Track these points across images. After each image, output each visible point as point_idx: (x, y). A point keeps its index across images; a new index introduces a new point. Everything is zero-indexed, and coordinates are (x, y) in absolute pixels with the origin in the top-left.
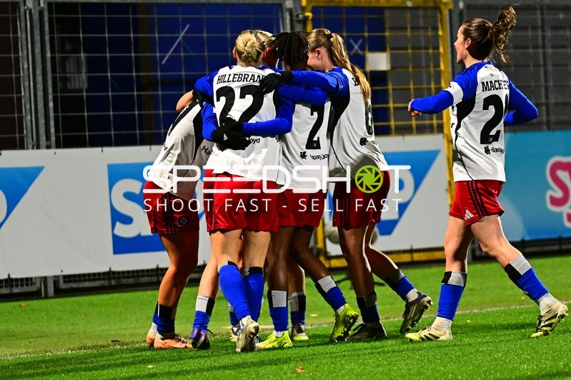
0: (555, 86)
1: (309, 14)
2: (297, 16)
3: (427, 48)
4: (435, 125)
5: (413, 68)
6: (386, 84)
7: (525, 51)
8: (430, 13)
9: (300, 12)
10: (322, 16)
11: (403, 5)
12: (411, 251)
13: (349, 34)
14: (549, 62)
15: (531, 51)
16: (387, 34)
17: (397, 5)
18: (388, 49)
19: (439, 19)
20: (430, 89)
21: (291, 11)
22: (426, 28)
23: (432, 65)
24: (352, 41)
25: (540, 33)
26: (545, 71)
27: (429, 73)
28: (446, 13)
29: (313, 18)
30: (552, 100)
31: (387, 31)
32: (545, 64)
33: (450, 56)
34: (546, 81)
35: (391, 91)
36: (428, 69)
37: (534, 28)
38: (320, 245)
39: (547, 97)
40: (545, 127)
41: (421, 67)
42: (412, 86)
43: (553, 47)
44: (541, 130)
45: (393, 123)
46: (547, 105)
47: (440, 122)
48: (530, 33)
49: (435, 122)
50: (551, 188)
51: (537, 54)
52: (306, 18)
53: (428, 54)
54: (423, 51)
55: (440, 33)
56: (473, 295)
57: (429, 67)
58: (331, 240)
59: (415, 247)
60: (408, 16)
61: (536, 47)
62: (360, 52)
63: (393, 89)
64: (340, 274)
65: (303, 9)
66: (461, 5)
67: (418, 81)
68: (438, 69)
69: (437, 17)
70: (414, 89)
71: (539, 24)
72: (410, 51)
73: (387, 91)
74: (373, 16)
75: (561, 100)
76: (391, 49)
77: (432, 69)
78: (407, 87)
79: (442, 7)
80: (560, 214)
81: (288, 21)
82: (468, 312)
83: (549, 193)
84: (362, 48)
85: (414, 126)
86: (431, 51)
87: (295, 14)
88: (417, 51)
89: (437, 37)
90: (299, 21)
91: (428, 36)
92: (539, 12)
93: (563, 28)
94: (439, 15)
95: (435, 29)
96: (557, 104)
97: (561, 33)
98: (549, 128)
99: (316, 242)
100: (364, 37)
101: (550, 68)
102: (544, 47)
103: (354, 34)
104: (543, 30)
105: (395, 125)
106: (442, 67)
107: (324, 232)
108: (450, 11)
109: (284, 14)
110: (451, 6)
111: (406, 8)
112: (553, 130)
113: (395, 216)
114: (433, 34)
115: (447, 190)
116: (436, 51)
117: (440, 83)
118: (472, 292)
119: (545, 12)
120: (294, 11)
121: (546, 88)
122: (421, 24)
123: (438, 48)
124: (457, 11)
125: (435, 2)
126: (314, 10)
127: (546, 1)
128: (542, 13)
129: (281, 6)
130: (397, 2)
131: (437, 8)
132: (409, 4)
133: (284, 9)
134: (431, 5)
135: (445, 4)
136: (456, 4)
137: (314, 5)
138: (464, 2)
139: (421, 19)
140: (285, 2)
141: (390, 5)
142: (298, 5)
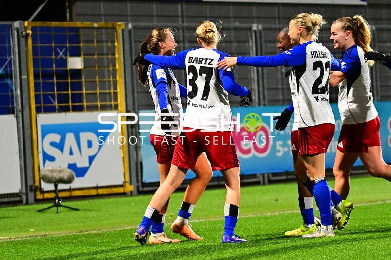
1: (30, 32)
2: (22, 33)
3: (108, 54)
4: (113, 105)
5: (98, 67)
6: (81, 78)
8: (109, 31)
9: (23, 30)
10: (38, 33)
11: (91, 26)
12: (97, 188)
13: (57, 45)
16: (81, 45)
17: (87, 26)
18: (82, 55)
19: (115, 36)
20: (110, 81)
21: (17, 30)
22: (107, 41)
23: (111, 65)
24: (58, 50)
27: (109, 71)
28: (120, 31)
29: (32, 34)
31: (81, 42)
33: (122, 60)
35: (84, 83)
36: (108, 68)
38: (37, 184)
41: (104, 67)
42: (97, 80)
45: (85, 104)
47: (116, 103)
49: (113, 103)
52: (28, 35)
53: (108, 59)
54: (105, 56)
55: (116, 44)
56: (137, 217)
57: (109, 67)
58: (43, 181)
59: (100, 185)
60: (95, 33)
62: (64, 57)
63: (85, 81)
64: (50, 203)
65: (26, 28)
66: (130, 26)
67: (102, 76)
68: (115, 68)
69: (114, 34)
70: (99, 81)
71: (181, 39)
72: (96, 56)
73: (81, 82)
74: (72, 33)
76: (84, 55)
77: (111, 68)
78: (95, 80)
79: (118, 28)
81: (16, 36)
82: (133, 228)
84: (65, 54)
85: (99, 106)
86: (110, 56)
87: (20, 32)
88: (101, 56)
89: (114, 47)
90: (23, 36)
91: (108, 46)
92: (181, 31)
94: (115, 33)
95: (113, 42)
99: (34, 182)
100: (66, 47)
103: (59, 45)
104: (184, 43)
105: (86, 105)
106: (117, 67)
107: (39, 176)
108: (123, 30)
109: (13, 32)
110: (123, 27)
111: (94, 28)
113: (87, 165)
114: (112, 45)
115: (120, 148)
116: (113, 57)
117: (116, 77)
118: (136, 215)
119: (185, 31)
120: (19, 29)
122: (104, 39)
123: (115, 55)
124: (127, 31)
125: (113, 24)
126: (33, 29)
127: (185, 24)
128: (183, 32)
129: (11, 26)
130: (87, 24)
131: (114, 28)
132: (96, 25)
133: (13, 29)
134: (110, 26)
135: (120, 25)
136: (126, 25)
137: (33, 25)
138: (132, 24)
139: (104, 36)
140: (13, 23)
141: (83, 26)
142: (22, 26)
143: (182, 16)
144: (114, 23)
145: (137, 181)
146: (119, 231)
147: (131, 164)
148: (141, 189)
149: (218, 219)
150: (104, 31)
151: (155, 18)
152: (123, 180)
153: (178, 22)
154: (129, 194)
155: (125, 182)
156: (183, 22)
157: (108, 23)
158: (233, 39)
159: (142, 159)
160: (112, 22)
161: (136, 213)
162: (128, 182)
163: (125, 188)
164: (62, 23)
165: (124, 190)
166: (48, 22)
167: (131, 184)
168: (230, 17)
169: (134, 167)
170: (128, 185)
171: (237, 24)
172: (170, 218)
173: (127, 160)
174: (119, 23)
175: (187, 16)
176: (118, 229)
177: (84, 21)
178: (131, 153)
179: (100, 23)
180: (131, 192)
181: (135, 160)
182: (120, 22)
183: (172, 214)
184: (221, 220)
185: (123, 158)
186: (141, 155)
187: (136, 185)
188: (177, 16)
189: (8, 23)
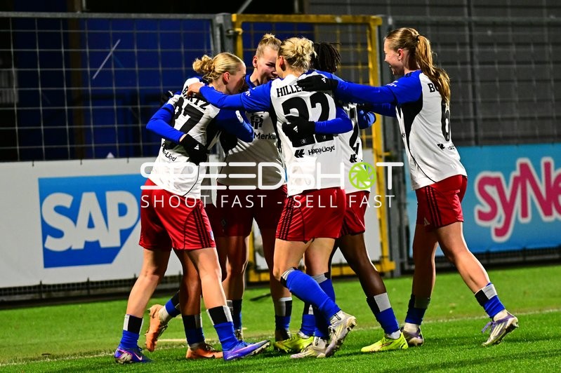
0: (482, 102)
1: (239, 30)
2: (228, 31)
3: (356, 64)
7: (454, 67)
8: (359, 28)
9: (230, 28)
10: (252, 32)
11: (332, 21)
12: (340, 265)
14: (477, 78)
15: (459, 67)
17: (326, 21)
19: (368, 35)
21: (221, 27)
22: (355, 44)
23: (361, 80)
25: (468, 49)
26: (474, 88)
28: (375, 29)
29: (243, 33)
30: (480, 116)
32: (473, 80)
33: (379, 72)
34: (474, 96)
37: (463, 44)
39: (475, 113)
40: (473, 142)
43: (481, 63)
44: (469, 145)
46: (475, 121)
47: (369, 137)
48: (458, 49)
49: (364, 137)
50: (478, 203)
51: (465, 71)
52: (236, 34)
53: (357, 70)
54: (352, 67)
55: (370, 49)
58: (260, 254)
60: (338, 32)
61: (464, 63)
65: (234, 25)
66: (390, 21)
69: (366, 33)
71: (467, 40)
74: (302, 32)
75: (489, 116)
79: (372, 23)
80: (488, 229)
81: (218, 37)
83: (478, 208)
86: (360, 67)
87: (225, 30)
88: (346, 67)
89: (366, 52)
90: (229, 37)
91: (357, 52)
92: (467, 28)
93: (491, 44)
94: (368, 31)
95: (365, 45)
96: (484, 120)
97: (489, 49)
98: (477, 144)
101: (478, 84)
102: (472, 63)
104: (471, 47)
106: (371, 83)
107: (254, 246)
108: (379, 27)
109: (215, 30)
110: (380, 23)
111: (336, 24)
112: (481, 146)
114: (363, 50)
116: (365, 67)
119: (473, 28)
120: (224, 26)
121: (474, 104)
122: (351, 40)
123: (367, 64)
124: (386, 28)
125: (364, 18)
126: (244, 26)
127: (474, 18)
128: (470, 30)
129: (210, 22)
130: (326, 18)
131: (366, 24)
132: (339, 20)
133: (214, 24)
134: (360, 21)
135: (374, 20)
136: (385, 20)
137: (244, 20)
138: (393, 19)
139: (351, 36)
140: (215, 18)
141: (320, 21)
142: (228, 21)
143: (469, 7)
144: (367, 16)
145: (401, 256)
146: (374, 330)
147: (393, 230)
148: (407, 267)
149: (524, 314)
150: (350, 28)
151: (428, 9)
152: (379, 254)
153: (463, 15)
154: (389, 274)
155: (382, 257)
156: (470, 14)
157: (356, 16)
158: (546, 40)
159: (408, 221)
160: (362, 15)
161: (399, 303)
162: (387, 257)
163: (383, 265)
164: (288, 16)
165: (382, 268)
166: (267, 16)
167: (391, 260)
168: (541, 7)
169: (397, 234)
170: (387, 261)
171: (552, 17)
172: (451, 312)
173: (385, 223)
174: (374, 17)
175: (476, 6)
176: (374, 328)
177: (321, 14)
178: (391, 214)
179: (346, 16)
180: (392, 272)
181: (398, 224)
182: (375, 14)
183: (454, 305)
184: (529, 315)
185: (380, 220)
186: (407, 217)
187: (399, 260)
188: (462, 6)
189: (207, 16)
